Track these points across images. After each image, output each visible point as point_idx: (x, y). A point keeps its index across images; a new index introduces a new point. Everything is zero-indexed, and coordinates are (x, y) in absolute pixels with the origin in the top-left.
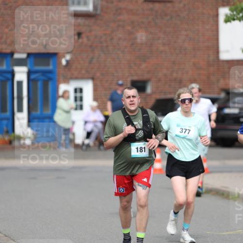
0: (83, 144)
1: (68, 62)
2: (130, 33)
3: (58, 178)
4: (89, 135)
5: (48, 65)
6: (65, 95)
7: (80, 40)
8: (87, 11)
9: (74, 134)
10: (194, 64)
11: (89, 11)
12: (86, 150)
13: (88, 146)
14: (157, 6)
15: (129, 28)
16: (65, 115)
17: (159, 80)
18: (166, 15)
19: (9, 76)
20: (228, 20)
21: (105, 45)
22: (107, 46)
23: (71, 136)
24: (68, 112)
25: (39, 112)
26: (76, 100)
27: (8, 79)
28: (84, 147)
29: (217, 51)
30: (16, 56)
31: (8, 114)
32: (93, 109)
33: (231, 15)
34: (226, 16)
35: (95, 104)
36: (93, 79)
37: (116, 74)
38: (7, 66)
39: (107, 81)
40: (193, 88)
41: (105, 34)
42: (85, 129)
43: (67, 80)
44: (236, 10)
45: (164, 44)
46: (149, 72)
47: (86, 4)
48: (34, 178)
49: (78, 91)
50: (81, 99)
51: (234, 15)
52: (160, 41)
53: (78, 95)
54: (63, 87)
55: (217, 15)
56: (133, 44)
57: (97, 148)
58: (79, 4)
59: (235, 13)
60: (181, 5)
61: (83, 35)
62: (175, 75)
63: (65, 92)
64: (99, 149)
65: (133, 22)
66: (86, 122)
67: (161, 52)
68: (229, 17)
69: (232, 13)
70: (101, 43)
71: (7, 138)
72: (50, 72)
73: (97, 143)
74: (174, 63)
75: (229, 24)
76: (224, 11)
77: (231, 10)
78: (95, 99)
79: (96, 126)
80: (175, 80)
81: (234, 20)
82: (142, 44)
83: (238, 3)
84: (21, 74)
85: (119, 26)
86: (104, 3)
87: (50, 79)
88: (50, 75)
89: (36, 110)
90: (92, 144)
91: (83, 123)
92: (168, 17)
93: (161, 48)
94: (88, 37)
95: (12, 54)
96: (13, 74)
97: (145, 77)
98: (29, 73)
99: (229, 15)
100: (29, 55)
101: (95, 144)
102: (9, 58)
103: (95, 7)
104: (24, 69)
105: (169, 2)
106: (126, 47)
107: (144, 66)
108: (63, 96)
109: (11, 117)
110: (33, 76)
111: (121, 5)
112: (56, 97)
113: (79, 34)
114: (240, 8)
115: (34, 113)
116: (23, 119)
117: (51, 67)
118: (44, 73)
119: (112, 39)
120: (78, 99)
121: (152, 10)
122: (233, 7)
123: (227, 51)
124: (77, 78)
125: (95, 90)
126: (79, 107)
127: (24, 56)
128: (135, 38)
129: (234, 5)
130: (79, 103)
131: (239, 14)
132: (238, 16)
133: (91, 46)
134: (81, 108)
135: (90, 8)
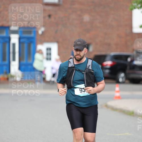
7: (50, 19)
22: (66, 23)
25: (25, 62)
29: (131, 28)
31: (7, 62)
41: (65, 16)
43: (42, 43)
45: (100, 23)
46: (91, 39)
49: (49, 49)
54: (39, 47)
61: (52, 17)
62: (106, 41)
71: (6, 76)
72: (32, 38)
80: (106, 44)
84: (15, 39)
87: (32, 42)
89: (23, 60)
93: (98, 25)
96: (10, 39)
97: (88, 42)
98: (20, 39)
102: (7, 30)
104: (17, 36)
106: (77, 24)
107: (88, 35)
117: (32, 35)
119: (69, 19)
120: (49, 54)
124: (48, 42)
125: (59, 49)
127: (16, 28)
128: (83, 19)
133: (56, 23)
134: (50, 59)
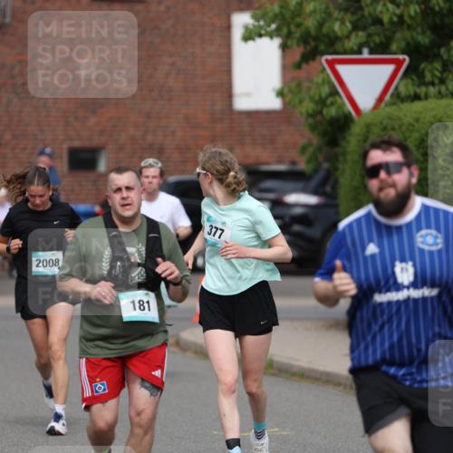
10: (187, 118)
17: (121, 148)
20: (249, 36)
21: (19, 81)
22: (24, 84)
29: (229, 95)
33: (254, 26)
34: (246, 28)
35: (2, 192)
37: (40, 137)
41: (21, 62)
44: (263, 17)
46: (102, 133)
51: (261, 27)
55: (228, 27)
59: (262, 23)
60: (162, 8)
62: (150, 138)
68: (251, 30)
69: (256, 24)
70: (13, 77)
74: (148, 116)
75: (250, 43)
76: (241, 20)
77: (255, 18)
81: (260, 36)
83: (268, 5)
97: (95, 142)
99: (251, 27)
103: (2, 11)
107: (93, 121)
114: (271, 15)
122: (259, 12)
123: (248, 95)
129: (260, 8)
131: (269, 26)
132: (268, 29)
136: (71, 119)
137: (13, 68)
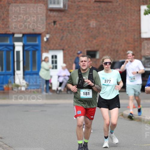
0: (57, 90)
1: (47, 39)
2: (86, 21)
3: (42, 111)
4: (61, 84)
5: (36, 41)
6: (46, 60)
7: (55, 26)
8: (59, 8)
9: (51, 84)
10: (126, 40)
11: (61, 8)
12: (59, 94)
13: (60, 91)
14: (102, 4)
15: (85, 18)
16: (46, 72)
17: (104, 50)
18: (108, 10)
19: (12, 48)
20: (146, 13)
21: (70, 28)
22: (72, 30)
23: (50, 85)
24: (48, 70)
25: (30, 71)
26: (53, 63)
27: (11, 50)
28: (58, 92)
29: (140, 33)
30: (16, 36)
31: (11, 71)
32: (63, 68)
33: (148, 10)
34: (145, 10)
35: (64, 65)
36: (63, 50)
37: (77, 47)
38: (10, 42)
39: (72, 51)
40: (129, 53)
41: (71, 22)
42: (58, 81)
43: (47, 51)
45: (107, 28)
46: (98, 45)
47: (58, 3)
48: (27, 111)
49: (54, 57)
50: (56, 62)
52: (104, 27)
53: (54, 59)
54: (44, 55)
55: (140, 10)
56: (87, 28)
57: (66, 92)
58: (54, 3)
60: (118, 4)
61: (57, 23)
62: (113, 47)
63: (46, 58)
64: (67, 93)
65: (87, 15)
66: (59, 77)
67: (105, 33)
68: (147, 11)
69: (149, 9)
70: (68, 27)
72: (37, 45)
73: (66, 89)
74: (113, 40)
75: (147, 15)
76: (144, 8)
77: (147, 7)
78: (65, 62)
79: (65, 79)
80: (114, 50)
82: (93, 28)
84: (19, 47)
85: (79, 17)
86: (70, 3)
87: (37, 50)
88: (37, 48)
89: (29, 69)
90: (62, 90)
91: (57, 77)
92: (110, 12)
93: (105, 31)
94: (60, 24)
95: (13, 34)
96: (14, 47)
97: (95, 49)
98: (24, 46)
99: (147, 10)
100: (24, 35)
101: (64, 90)
102: (11, 37)
103: (64, 6)
104: (21, 44)
105: (110, 2)
106: (83, 30)
107: (95, 41)
108: (44, 61)
109: (12, 73)
110: (26, 48)
111: (81, 4)
112: (40, 61)
113: (55, 22)
115: (27, 71)
116: (20, 74)
117: (37, 43)
118: (33, 46)
119: (75, 25)
120: (54, 62)
121: (99, 7)
123: (146, 33)
124: (53, 49)
125: (65, 56)
126: (54, 67)
127: (21, 35)
128: (89, 25)
130: (54, 65)
133: (62, 30)
134: (56, 67)
135: (61, 6)
136: (87, 41)
137: (68, 24)
